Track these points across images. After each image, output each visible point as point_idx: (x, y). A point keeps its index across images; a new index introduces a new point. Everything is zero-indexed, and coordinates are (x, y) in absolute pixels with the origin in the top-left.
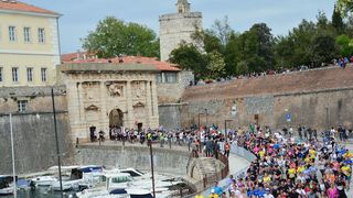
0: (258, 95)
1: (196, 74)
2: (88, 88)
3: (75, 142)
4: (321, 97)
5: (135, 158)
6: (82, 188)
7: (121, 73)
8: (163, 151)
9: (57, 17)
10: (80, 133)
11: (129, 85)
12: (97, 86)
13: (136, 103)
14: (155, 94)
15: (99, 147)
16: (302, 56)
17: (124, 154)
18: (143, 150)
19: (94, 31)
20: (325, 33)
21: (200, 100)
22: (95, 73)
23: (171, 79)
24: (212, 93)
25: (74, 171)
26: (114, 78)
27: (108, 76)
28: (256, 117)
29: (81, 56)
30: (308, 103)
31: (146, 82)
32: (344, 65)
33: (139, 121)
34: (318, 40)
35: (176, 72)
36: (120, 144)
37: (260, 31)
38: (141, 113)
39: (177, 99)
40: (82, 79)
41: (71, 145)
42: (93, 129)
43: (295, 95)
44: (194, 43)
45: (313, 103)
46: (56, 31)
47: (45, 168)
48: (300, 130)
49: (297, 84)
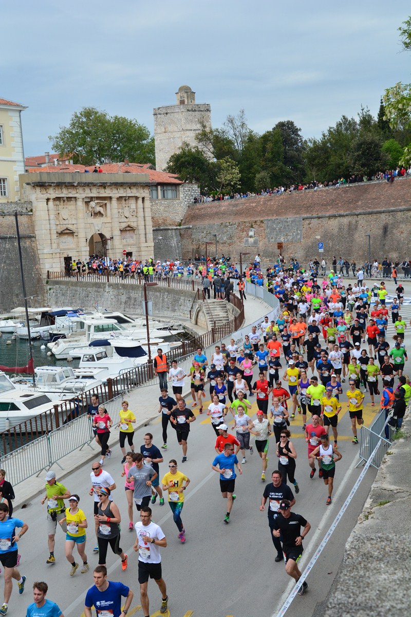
0: (282, 218)
1: (202, 188)
2: (61, 205)
3: (45, 276)
4: (362, 220)
5: (124, 298)
6: (54, 337)
7: (104, 186)
8: (160, 290)
9: (19, 109)
10: (52, 265)
11: (114, 202)
12: (73, 202)
13: (124, 225)
14: (148, 214)
15: (76, 284)
16: (339, 166)
17: (109, 293)
18: (133, 287)
19: (68, 126)
20: (369, 137)
21: (206, 222)
22: (70, 185)
23: (170, 194)
24: (224, 213)
25: (44, 314)
26: (94, 193)
27: (87, 190)
28: (280, 246)
29: (51, 161)
30: (346, 228)
31: (137, 198)
32: (391, 180)
33: (128, 250)
34: (360, 145)
35: (176, 185)
36: (104, 279)
37: (286, 132)
38: (130, 239)
39: (178, 220)
40: (53, 193)
41: (39, 280)
42: (68, 260)
43: (330, 217)
44: (201, 147)
45: (352, 228)
46: (18, 129)
47: (7, 310)
48: (335, 263)
49: (333, 203)
